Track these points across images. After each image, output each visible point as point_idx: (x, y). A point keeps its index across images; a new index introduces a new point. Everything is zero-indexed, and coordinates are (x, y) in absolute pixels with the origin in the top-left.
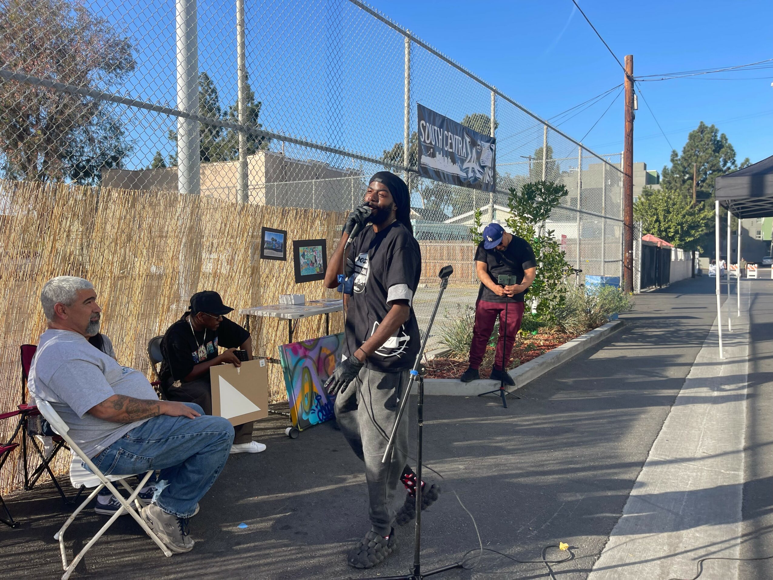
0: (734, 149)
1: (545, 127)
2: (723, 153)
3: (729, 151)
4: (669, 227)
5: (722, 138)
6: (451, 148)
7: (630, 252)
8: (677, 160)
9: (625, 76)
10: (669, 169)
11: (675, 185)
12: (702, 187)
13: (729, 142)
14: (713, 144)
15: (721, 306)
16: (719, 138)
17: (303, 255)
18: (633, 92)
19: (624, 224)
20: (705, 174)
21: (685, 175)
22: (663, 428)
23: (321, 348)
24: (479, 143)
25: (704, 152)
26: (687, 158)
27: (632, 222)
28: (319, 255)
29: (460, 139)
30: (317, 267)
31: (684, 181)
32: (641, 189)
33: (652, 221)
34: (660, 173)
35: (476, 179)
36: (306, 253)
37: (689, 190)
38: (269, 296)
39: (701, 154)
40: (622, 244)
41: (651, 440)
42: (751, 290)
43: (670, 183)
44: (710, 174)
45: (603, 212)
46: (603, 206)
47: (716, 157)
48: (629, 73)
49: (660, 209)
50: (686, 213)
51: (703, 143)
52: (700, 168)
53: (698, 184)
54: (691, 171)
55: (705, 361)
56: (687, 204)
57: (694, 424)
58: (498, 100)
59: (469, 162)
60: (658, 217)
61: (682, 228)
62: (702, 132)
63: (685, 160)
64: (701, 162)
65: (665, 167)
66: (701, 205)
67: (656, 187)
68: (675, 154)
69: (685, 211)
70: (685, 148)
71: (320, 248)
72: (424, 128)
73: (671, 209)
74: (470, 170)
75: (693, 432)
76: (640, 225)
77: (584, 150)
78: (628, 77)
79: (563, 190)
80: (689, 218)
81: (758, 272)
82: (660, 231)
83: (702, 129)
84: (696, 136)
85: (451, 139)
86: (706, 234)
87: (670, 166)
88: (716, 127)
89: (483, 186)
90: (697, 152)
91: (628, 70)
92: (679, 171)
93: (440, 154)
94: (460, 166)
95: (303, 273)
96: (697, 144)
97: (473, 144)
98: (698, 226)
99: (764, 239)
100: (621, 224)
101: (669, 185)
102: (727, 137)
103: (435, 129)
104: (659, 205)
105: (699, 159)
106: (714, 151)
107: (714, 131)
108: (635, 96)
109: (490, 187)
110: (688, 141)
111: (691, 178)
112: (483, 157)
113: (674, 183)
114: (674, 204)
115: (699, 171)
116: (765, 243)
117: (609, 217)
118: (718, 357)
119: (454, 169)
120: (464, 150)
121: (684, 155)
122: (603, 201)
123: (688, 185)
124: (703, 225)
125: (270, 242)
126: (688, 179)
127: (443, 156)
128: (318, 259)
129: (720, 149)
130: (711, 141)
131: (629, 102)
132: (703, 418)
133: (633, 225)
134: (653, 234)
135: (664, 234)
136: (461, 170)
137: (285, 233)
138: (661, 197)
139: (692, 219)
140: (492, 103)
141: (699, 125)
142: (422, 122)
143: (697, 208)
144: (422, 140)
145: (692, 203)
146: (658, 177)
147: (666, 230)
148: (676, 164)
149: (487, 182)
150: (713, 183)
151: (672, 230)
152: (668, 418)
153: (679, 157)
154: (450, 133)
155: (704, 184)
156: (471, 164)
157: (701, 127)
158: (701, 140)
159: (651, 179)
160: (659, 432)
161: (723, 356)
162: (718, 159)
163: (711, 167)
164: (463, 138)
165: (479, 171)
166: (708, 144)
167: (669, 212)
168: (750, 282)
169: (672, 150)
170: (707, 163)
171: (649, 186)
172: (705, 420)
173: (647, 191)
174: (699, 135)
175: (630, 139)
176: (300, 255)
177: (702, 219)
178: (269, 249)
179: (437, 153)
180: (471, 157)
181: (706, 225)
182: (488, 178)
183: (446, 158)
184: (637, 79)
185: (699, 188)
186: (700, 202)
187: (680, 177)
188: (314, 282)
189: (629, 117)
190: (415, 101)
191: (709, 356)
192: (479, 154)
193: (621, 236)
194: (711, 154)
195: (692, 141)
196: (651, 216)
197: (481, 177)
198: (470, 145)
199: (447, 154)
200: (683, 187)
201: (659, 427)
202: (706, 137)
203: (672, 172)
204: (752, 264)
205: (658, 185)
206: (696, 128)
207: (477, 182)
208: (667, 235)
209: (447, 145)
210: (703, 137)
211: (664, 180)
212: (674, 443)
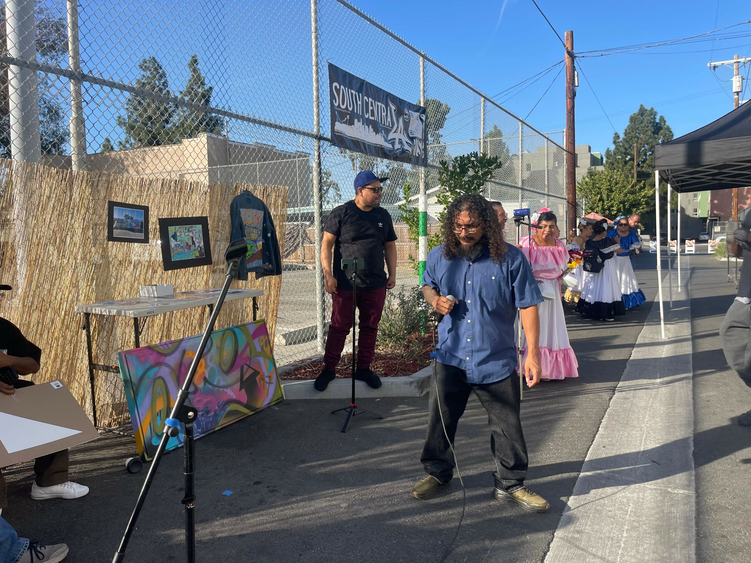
0: (672, 130)
1: (483, 99)
2: (662, 135)
3: (667, 133)
4: (612, 206)
5: (660, 120)
6: (373, 115)
7: (574, 229)
8: (619, 142)
9: (566, 51)
10: (612, 151)
11: (617, 166)
12: (642, 167)
13: (667, 124)
14: (653, 126)
15: (662, 282)
16: (657, 121)
17: (175, 237)
18: (574, 69)
19: (568, 202)
20: (645, 155)
21: (626, 157)
22: (600, 429)
23: (184, 352)
24: (407, 112)
25: (644, 134)
26: (628, 140)
27: (576, 200)
28: (197, 236)
29: (383, 106)
30: (195, 250)
31: (626, 162)
32: (587, 171)
33: (596, 200)
34: (604, 155)
35: (404, 151)
36: (178, 234)
37: (630, 170)
38: (124, 288)
39: (642, 136)
40: (566, 222)
41: (586, 447)
42: (690, 264)
43: (613, 164)
44: (650, 155)
45: (546, 189)
46: (546, 183)
47: (655, 138)
48: (570, 49)
49: (604, 187)
50: (628, 192)
51: (643, 125)
52: (640, 150)
53: (638, 165)
54: (632, 153)
55: (647, 341)
56: (628, 183)
57: (635, 422)
58: (428, 67)
59: (395, 132)
60: (601, 196)
61: (624, 206)
62: (642, 115)
63: (627, 141)
64: (641, 144)
65: (608, 149)
66: (642, 184)
67: (600, 168)
68: (617, 136)
69: (627, 190)
70: (626, 130)
71: (199, 227)
72: (338, 91)
73: (614, 188)
74: (397, 141)
75: (634, 432)
76: (583, 203)
77: (525, 126)
78: (568, 52)
79: (496, 162)
80: (631, 197)
81: (696, 247)
82: (603, 209)
83: (642, 111)
84: (636, 119)
85: (372, 106)
86: (647, 212)
87: (612, 147)
88: (655, 110)
89: (413, 159)
90: (637, 134)
91: (568, 46)
92: (621, 152)
93: (359, 121)
94: (384, 137)
95: (175, 258)
96: (637, 126)
97: (400, 113)
98: (639, 204)
99: (700, 216)
100: (565, 202)
101: (612, 165)
102: (665, 119)
103: (352, 94)
104: (603, 184)
105: (640, 141)
106: (654, 133)
107: (653, 113)
108: (576, 73)
109: (420, 161)
110: (629, 123)
111: (632, 159)
112: (411, 128)
113: (616, 164)
114: (617, 183)
115: (640, 152)
116: (701, 221)
117: (553, 194)
118: (660, 337)
119: (377, 139)
120: (389, 119)
121: (625, 137)
122: (546, 179)
123: (630, 166)
124: (644, 203)
125: (122, 220)
126: (630, 160)
127: (363, 124)
128: (196, 241)
129: (659, 131)
130: (650, 123)
131: (570, 79)
132: (646, 413)
133: (576, 203)
134: (597, 213)
135: (607, 212)
136: (386, 140)
137: (146, 209)
138: (604, 177)
139: (634, 197)
140: (421, 68)
141: (639, 107)
142: (335, 84)
143: (638, 187)
144: (336, 104)
145: (633, 182)
146: (602, 158)
147: (609, 209)
148: (618, 146)
149: (417, 155)
150: (653, 163)
151: (615, 208)
152: (606, 416)
153: (621, 139)
154: (370, 99)
155: (645, 165)
156: (398, 135)
157: (641, 109)
158: (642, 122)
159: (595, 161)
160: (595, 435)
161: (665, 336)
162: (657, 140)
163: (651, 149)
164: (387, 105)
165: (407, 143)
166: (648, 126)
167: (611, 191)
168: (688, 257)
169: (614, 132)
170: (647, 144)
171: (593, 167)
172: (647, 417)
173: (591, 172)
174: (639, 118)
175: (572, 116)
176: (170, 236)
177: (643, 197)
178: (121, 228)
179: (356, 120)
180: (398, 127)
181: (647, 203)
182: (418, 151)
183: (367, 127)
184: (577, 55)
185: (640, 168)
186: (640, 181)
187: (622, 158)
188: (192, 268)
189: (570, 94)
190: (325, 60)
191: (650, 336)
192: (407, 124)
193: (565, 214)
194: (651, 135)
195: (633, 123)
196: (595, 196)
197: (410, 149)
198: (396, 114)
199: (368, 122)
200: (625, 168)
201: (595, 429)
202: (645, 119)
203: (615, 154)
204: (690, 240)
205: (602, 166)
206: (636, 111)
207: (404, 155)
208: (610, 213)
209: (367, 112)
210: (643, 119)
211: (607, 162)
212: (611, 449)
